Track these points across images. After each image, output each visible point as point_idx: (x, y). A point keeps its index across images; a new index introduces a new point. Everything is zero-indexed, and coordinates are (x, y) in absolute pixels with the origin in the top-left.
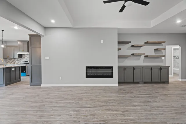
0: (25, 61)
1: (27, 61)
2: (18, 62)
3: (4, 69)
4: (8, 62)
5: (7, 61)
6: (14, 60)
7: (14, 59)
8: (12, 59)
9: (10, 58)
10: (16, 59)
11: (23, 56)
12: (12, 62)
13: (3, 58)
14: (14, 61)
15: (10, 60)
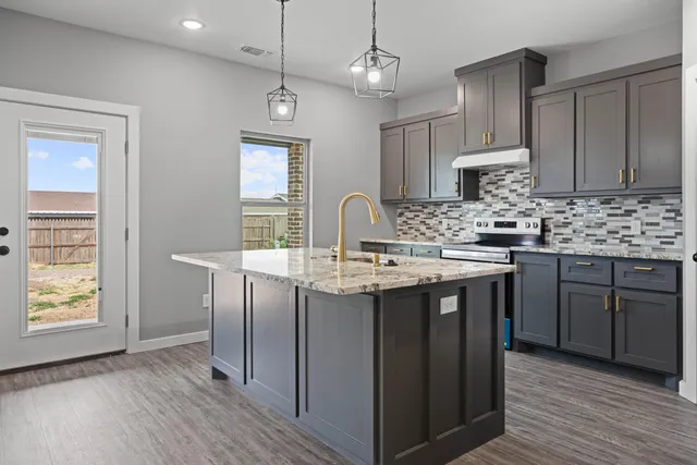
0: (498, 225)
1: (513, 225)
3: (377, 300)
4: (405, 228)
5: (399, 220)
6: (433, 215)
7: (432, 209)
8: (424, 205)
9: (414, 203)
10: (445, 208)
11: (484, 180)
12: (423, 228)
14: (432, 222)
15: (411, 215)
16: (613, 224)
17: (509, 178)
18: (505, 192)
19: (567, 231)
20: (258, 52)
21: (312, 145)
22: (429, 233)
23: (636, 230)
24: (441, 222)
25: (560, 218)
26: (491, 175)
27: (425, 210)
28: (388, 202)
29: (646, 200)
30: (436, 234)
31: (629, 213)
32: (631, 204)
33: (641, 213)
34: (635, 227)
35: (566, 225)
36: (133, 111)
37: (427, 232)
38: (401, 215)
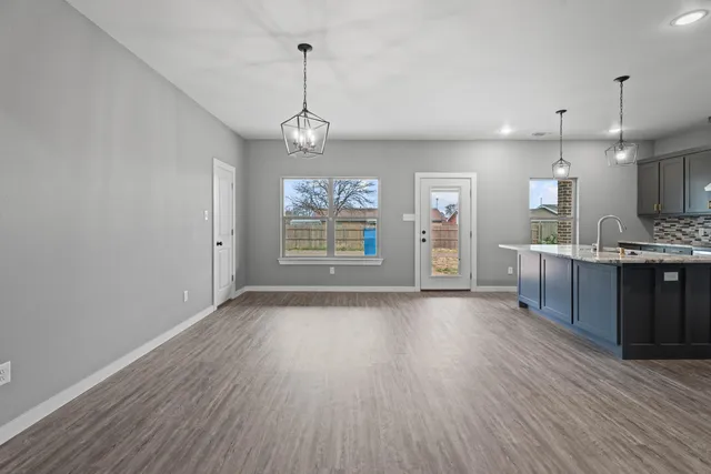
3: (619, 268)
5: (656, 229)
6: (689, 225)
7: (689, 220)
8: (680, 218)
9: (670, 216)
10: (701, 220)
13: (639, 215)
15: (668, 225)
20: (542, 134)
24: (697, 231)
27: (681, 222)
28: (644, 216)
30: (693, 240)
36: (474, 176)
37: (683, 238)
38: (657, 224)
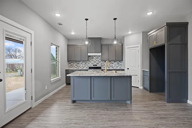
0: (93, 65)
1: (96, 65)
2: (84, 65)
4: (71, 66)
10: (81, 62)
12: (76, 66)
14: (78, 65)
15: (73, 64)
16: (111, 65)
17: (95, 58)
18: (94, 60)
19: (104, 66)
21: (60, 47)
22: (77, 67)
23: (114, 66)
24: (80, 65)
25: (103, 64)
26: (91, 57)
27: (76, 63)
28: (68, 61)
29: (115, 62)
31: (113, 63)
32: (113, 62)
33: (114, 63)
34: (114, 65)
35: (104, 65)
38: (70, 64)
